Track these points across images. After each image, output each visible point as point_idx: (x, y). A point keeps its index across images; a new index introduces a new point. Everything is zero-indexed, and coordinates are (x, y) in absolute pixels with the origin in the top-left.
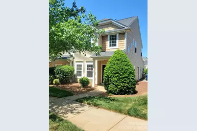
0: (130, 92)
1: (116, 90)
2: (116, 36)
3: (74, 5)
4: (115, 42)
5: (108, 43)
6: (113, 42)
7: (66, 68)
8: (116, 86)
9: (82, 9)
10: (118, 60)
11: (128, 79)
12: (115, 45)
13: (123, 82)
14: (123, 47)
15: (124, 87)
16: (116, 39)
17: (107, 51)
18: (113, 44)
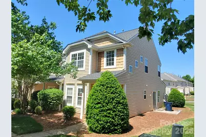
0: (116, 130)
1: (98, 127)
2: (113, 52)
3: (44, 21)
4: (113, 60)
5: (104, 60)
6: (110, 61)
7: (51, 92)
8: (98, 121)
9: (52, 24)
10: (103, 85)
11: (114, 111)
12: (113, 64)
13: (106, 116)
14: (121, 66)
15: (107, 122)
16: (113, 56)
17: (102, 71)
18: (110, 63)
